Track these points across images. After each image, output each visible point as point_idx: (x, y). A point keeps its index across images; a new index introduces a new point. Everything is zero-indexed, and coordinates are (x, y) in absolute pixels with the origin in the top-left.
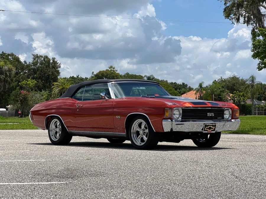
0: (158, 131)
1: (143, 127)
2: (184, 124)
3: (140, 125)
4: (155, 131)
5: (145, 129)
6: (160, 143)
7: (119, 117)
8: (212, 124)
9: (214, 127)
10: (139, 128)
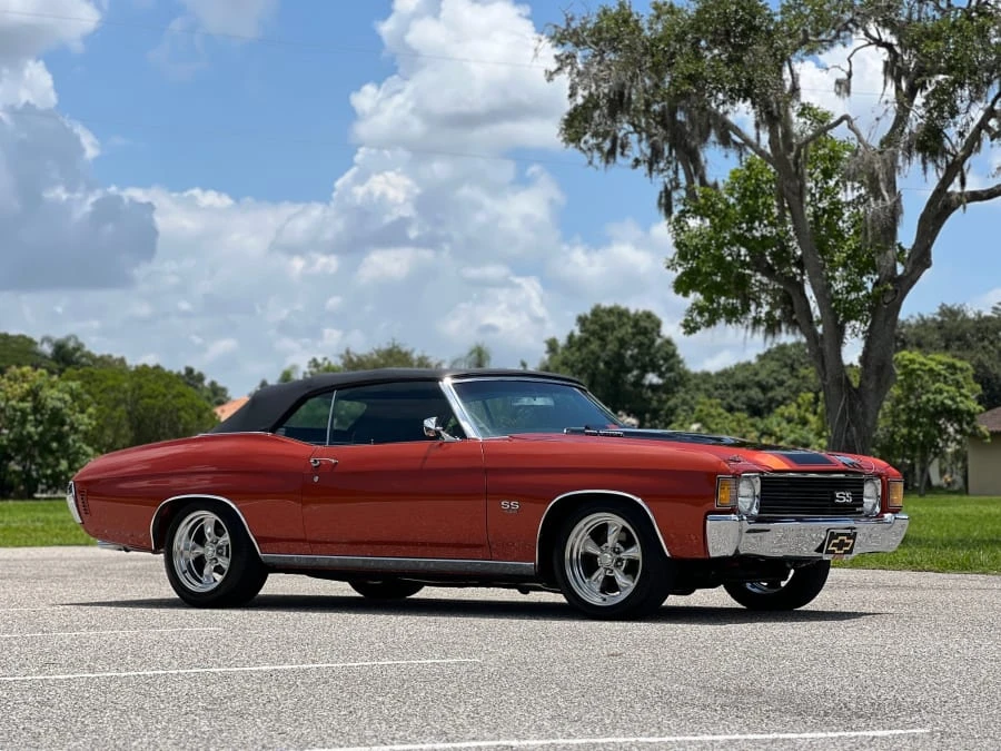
0: (680, 554)
1: (612, 539)
2: (768, 531)
3: (599, 535)
4: (668, 555)
5: (622, 549)
6: (673, 600)
7: (515, 505)
8: (849, 531)
9: (851, 541)
10: (593, 543)
